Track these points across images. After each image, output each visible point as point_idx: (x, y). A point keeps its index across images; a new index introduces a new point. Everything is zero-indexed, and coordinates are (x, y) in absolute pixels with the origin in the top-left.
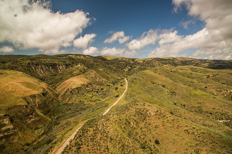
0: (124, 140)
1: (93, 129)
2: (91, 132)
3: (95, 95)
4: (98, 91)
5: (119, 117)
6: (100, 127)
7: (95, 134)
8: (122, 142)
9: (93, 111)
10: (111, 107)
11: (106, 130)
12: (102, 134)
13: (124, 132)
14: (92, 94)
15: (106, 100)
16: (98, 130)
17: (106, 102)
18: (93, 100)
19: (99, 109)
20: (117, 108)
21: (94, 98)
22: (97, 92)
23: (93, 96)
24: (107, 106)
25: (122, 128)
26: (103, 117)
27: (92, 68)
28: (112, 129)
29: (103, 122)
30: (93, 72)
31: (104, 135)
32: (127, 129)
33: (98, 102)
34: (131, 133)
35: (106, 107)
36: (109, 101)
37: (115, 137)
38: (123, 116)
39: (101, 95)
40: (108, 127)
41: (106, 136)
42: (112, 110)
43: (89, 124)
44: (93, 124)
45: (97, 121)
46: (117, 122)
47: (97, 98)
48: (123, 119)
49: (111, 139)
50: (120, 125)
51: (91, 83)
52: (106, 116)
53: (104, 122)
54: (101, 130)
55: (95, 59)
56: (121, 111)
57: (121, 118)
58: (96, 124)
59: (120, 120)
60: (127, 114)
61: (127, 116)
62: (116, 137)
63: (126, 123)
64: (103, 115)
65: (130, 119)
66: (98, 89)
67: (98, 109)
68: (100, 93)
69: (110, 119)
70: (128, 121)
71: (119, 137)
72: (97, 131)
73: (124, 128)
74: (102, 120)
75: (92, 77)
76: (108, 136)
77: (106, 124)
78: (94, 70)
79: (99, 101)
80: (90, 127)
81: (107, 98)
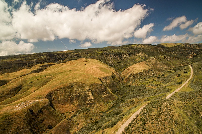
1: (157, 110)
2: (155, 112)
3: (156, 80)
5: (184, 104)
7: (159, 114)
8: (189, 129)
9: (155, 94)
10: (173, 93)
11: (170, 113)
13: (191, 120)
14: (153, 79)
17: (168, 87)
18: (154, 85)
19: (160, 93)
20: (180, 94)
21: (155, 82)
22: (158, 77)
24: (169, 91)
25: (187, 115)
27: (153, 55)
28: (177, 114)
29: (166, 105)
30: (153, 59)
31: (168, 118)
32: (195, 118)
33: (159, 87)
36: (171, 87)
37: (180, 122)
38: (189, 104)
39: (161, 80)
40: (173, 110)
41: (170, 119)
42: (175, 95)
43: (153, 105)
44: (157, 105)
45: (160, 103)
46: (182, 108)
47: (158, 83)
48: (189, 106)
49: (177, 123)
50: (185, 111)
51: (152, 69)
52: (169, 100)
53: (168, 105)
54: (165, 112)
55: (155, 47)
56: (186, 98)
57: (186, 105)
58: (160, 106)
59: (185, 106)
60: (193, 102)
61: (195, 104)
62: (182, 122)
63: (193, 112)
64: (166, 99)
65: (199, 108)
66: (158, 75)
68: (160, 79)
69: (174, 104)
70: (196, 109)
71: (186, 123)
72: (161, 112)
73: (190, 116)
74: (165, 103)
75: (153, 64)
76: (173, 119)
78: (154, 57)
80: (154, 108)
81: (168, 84)
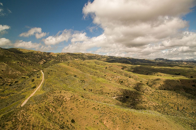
0: (45, 125)
1: (12, 122)
2: (9, 126)
3: (7, 89)
4: (12, 84)
5: (39, 106)
6: (20, 118)
7: (14, 126)
9: (7, 105)
10: (29, 98)
11: (27, 119)
12: (24, 124)
13: (44, 118)
14: (4, 88)
15: (23, 92)
16: (19, 121)
17: (22, 94)
18: (6, 94)
21: (6, 92)
22: (10, 85)
23: (4, 90)
24: (24, 97)
25: (42, 115)
26: (21, 108)
28: (33, 117)
29: (23, 113)
31: (25, 125)
32: (47, 115)
34: (50, 118)
35: (23, 99)
36: (26, 93)
39: (15, 88)
40: (29, 116)
42: (30, 100)
43: (6, 119)
44: (12, 117)
45: (16, 113)
46: (37, 111)
47: (10, 92)
49: (34, 126)
50: (40, 113)
52: (25, 106)
54: (22, 120)
55: (6, 51)
58: (15, 117)
59: (40, 108)
60: (46, 102)
62: (38, 124)
64: (22, 106)
65: (49, 106)
66: (10, 82)
67: (13, 102)
68: (14, 86)
69: (30, 109)
70: (47, 108)
71: (41, 123)
72: (17, 123)
73: (44, 115)
74: (21, 111)
75: (2, 70)
77: (26, 114)
78: (5, 63)
79: (13, 95)
80: (7, 121)
81: (23, 90)
